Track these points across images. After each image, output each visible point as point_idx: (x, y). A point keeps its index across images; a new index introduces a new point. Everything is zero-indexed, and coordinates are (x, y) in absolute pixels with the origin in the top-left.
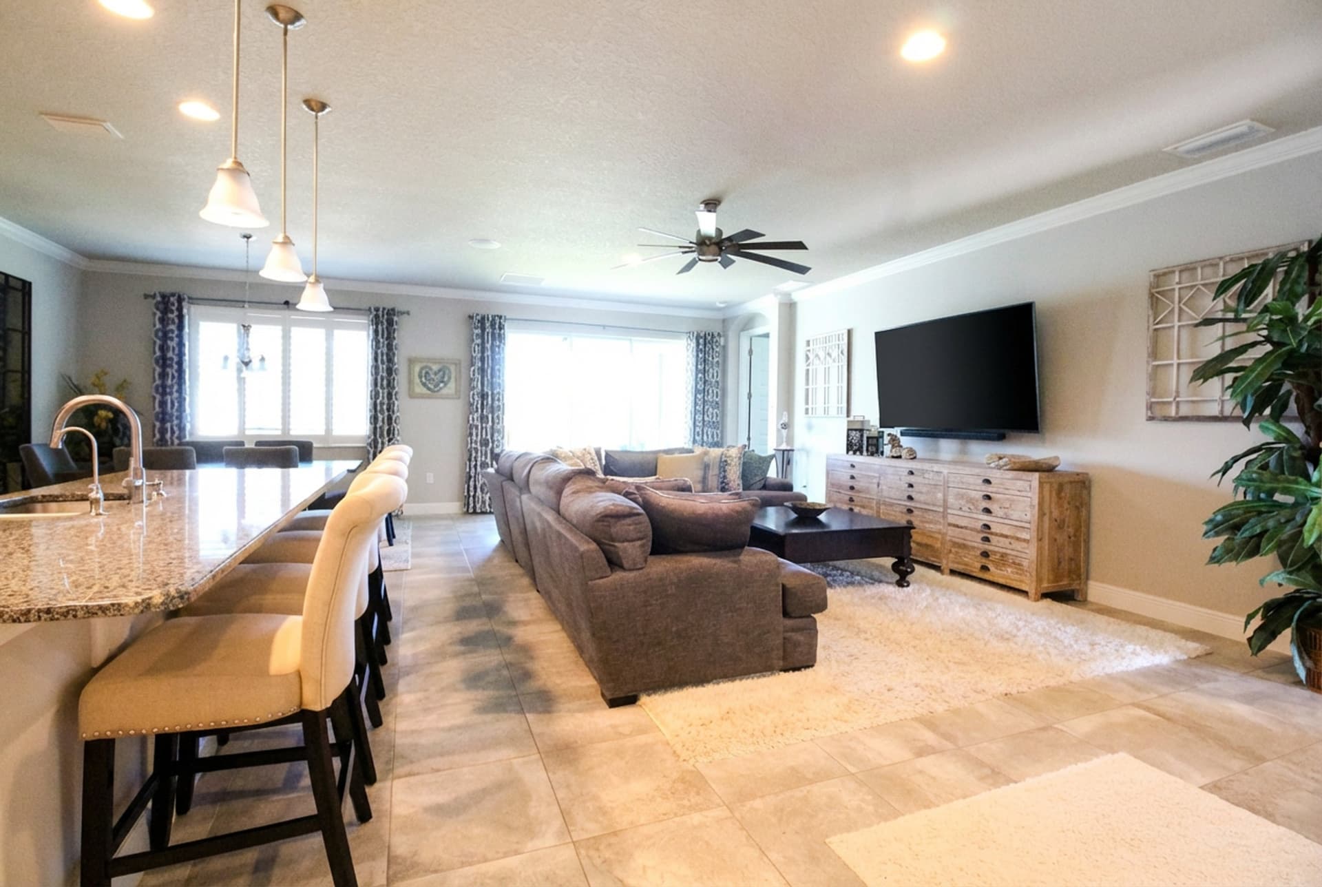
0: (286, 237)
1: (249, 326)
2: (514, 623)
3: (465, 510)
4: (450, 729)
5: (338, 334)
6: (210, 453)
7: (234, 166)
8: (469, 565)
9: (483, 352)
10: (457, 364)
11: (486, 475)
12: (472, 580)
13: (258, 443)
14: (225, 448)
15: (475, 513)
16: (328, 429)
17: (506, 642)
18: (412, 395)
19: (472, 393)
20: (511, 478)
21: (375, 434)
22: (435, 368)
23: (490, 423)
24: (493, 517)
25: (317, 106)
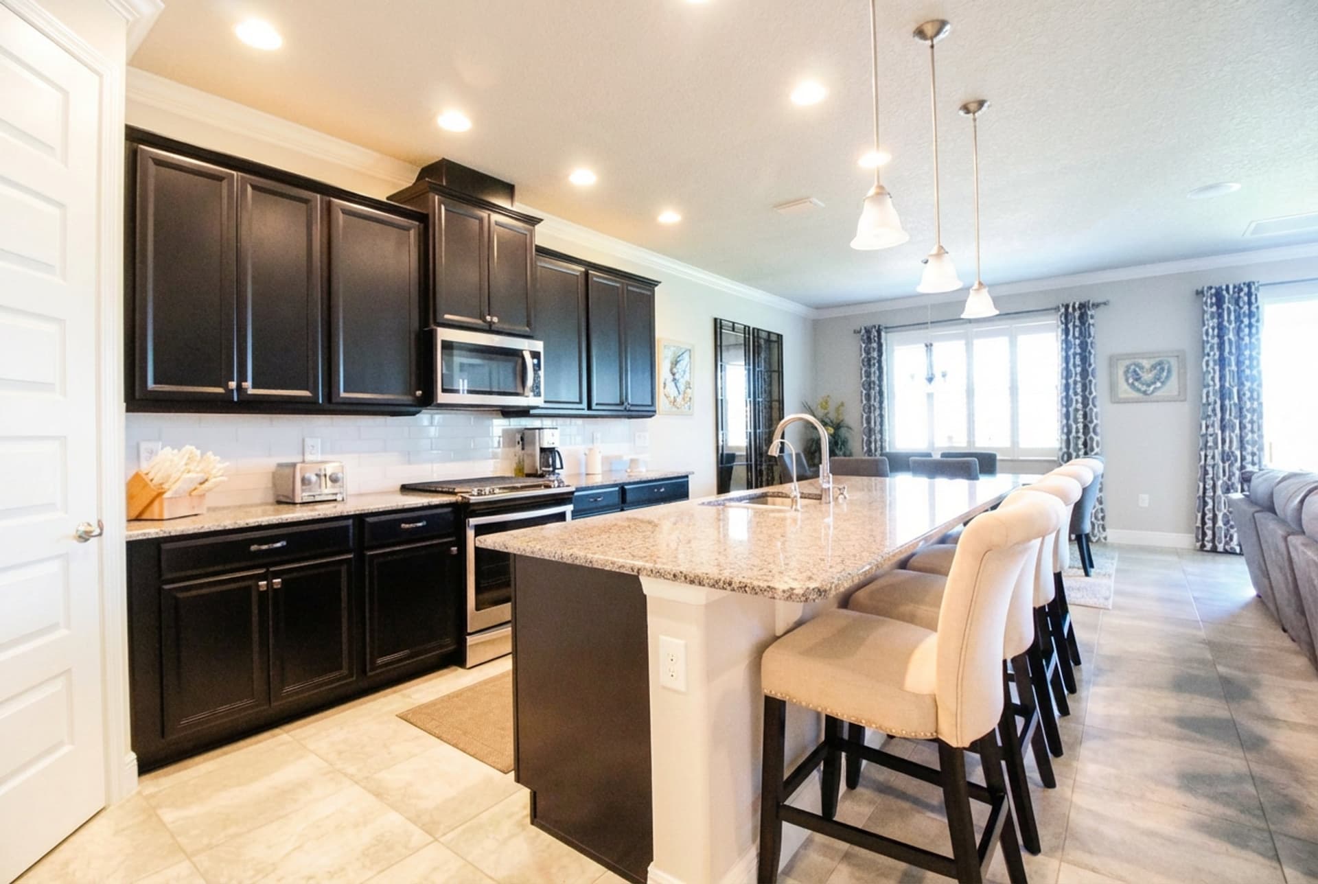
0: (941, 247)
1: (931, 345)
2: (1271, 720)
3: (1199, 544)
4: (1151, 834)
5: (1022, 339)
6: (900, 463)
7: (878, 191)
8: (1199, 618)
9: (1221, 337)
10: (1180, 356)
11: (1230, 503)
12: (1203, 642)
13: (944, 455)
14: (911, 458)
15: (1214, 550)
16: (1014, 443)
17: (1253, 744)
18: (1115, 400)
19: (1205, 391)
20: (1271, 509)
21: (1068, 446)
22: (1146, 364)
23: (1237, 431)
24: (1242, 560)
25: (972, 107)
